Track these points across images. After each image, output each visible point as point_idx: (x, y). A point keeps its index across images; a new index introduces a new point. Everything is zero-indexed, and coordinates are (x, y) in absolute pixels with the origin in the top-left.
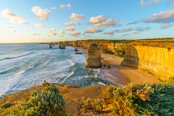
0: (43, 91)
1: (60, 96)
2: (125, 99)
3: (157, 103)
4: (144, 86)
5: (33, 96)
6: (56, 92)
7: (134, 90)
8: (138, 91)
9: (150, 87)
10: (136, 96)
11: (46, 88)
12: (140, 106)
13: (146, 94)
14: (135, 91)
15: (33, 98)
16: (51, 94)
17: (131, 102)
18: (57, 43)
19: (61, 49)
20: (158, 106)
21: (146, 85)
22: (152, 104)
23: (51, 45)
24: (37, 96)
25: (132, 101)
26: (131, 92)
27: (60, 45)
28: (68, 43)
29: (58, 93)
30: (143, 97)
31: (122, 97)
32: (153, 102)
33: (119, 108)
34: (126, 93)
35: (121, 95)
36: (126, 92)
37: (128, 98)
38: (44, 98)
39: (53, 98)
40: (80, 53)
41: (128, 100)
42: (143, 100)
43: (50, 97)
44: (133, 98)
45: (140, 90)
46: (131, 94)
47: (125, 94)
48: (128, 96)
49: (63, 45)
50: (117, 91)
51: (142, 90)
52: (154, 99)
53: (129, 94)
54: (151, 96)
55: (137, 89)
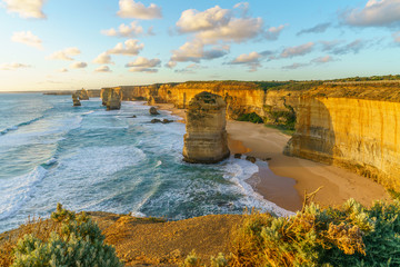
0: (54, 237)
1: (107, 250)
2: (295, 251)
3: (384, 260)
4: (350, 211)
5: (23, 251)
6: (92, 238)
7: (321, 224)
8: (331, 225)
9: (363, 215)
10: (327, 242)
11: (63, 226)
13: (353, 236)
14: (325, 228)
15: (24, 257)
16: (80, 246)
17: (314, 260)
18: (95, 93)
19: (109, 108)
21: (355, 208)
23: (78, 99)
24: (35, 253)
25: (316, 255)
26: (312, 231)
27: (105, 98)
28: (129, 93)
29: (100, 240)
30: (345, 244)
31: (286, 245)
32: (375, 256)
34: (297, 235)
35: (286, 239)
36: (297, 231)
37: (305, 249)
38: (58, 256)
39: (84, 256)
40: (166, 122)
41: (303, 255)
42: (346, 251)
43: (75, 253)
44: (318, 248)
45: (336, 223)
46: (311, 237)
47: (295, 238)
48: (304, 242)
49: (113, 99)
50: (273, 227)
51: (343, 224)
52: (376, 249)
53: (307, 235)
54: (367, 240)
55: (329, 220)
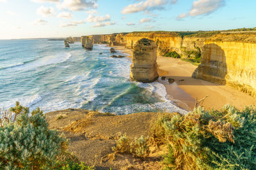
2: (185, 137)
3: (248, 146)
4: (226, 112)
7: (204, 121)
8: (210, 122)
9: (235, 115)
10: (207, 133)
12: (215, 151)
13: (226, 130)
14: (206, 123)
17: (197, 144)
20: (250, 153)
21: (229, 111)
22: (239, 148)
25: (199, 141)
26: (197, 125)
27: (84, 42)
30: (219, 135)
31: (179, 133)
32: (242, 143)
33: (175, 153)
34: (187, 127)
35: (180, 130)
36: (187, 125)
37: (191, 137)
40: (120, 57)
41: (190, 141)
42: (220, 140)
44: (200, 137)
45: (215, 120)
46: (196, 129)
47: (185, 130)
48: (191, 133)
50: (172, 121)
51: (219, 121)
52: (243, 138)
53: (193, 128)
54: (237, 133)
55: (210, 118)
